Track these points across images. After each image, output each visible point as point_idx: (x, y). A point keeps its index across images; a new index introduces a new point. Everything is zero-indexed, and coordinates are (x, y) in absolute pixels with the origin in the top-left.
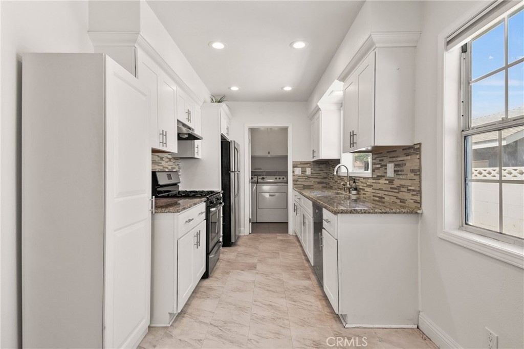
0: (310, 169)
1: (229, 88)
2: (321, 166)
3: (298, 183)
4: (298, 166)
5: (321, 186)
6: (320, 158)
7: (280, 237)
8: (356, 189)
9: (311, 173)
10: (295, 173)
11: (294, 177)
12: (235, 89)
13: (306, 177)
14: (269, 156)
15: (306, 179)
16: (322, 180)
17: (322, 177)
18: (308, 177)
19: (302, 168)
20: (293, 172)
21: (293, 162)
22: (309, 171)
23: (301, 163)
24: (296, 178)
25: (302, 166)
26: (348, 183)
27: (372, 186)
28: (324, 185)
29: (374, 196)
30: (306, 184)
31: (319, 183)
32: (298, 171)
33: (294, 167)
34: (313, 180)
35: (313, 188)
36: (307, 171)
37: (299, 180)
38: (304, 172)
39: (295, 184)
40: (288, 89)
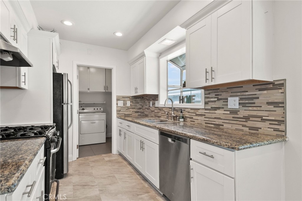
0: (130, 102)
1: (62, 22)
2: (137, 100)
3: (121, 112)
4: (121, 99)
5: (137, 114)
6: (145, 94)
7: (106, 157)
8: (183, 117)
9: (131, 105)
10: (119, 105)
11: (118, 108)
12: (68, 23)
13: (127, 108)
14: (89, 92)
15: (127, 109)
16: (138, 110)
17: (138, 108)
18: (128, 108)
19: (124, 101)
20: (117, 104)
21: (117, 96)
22: (129, 104)
23: (123, 97)
24: (119, 109)
25: (124, 99)
26: (173, 112)
27: (205, 115)
28: (140, 113)
29: (206, 123)
30: (126, 113)
31: (136, 112)
32: (121, 104)
33: (118, 100)
34: (132, 110)
35: (132, 116)
36: (127, 103)
37: (121, 110)
38: (125, 104)
39: (118, 114)
40: (119, 34)
